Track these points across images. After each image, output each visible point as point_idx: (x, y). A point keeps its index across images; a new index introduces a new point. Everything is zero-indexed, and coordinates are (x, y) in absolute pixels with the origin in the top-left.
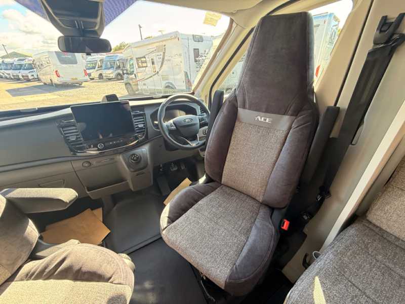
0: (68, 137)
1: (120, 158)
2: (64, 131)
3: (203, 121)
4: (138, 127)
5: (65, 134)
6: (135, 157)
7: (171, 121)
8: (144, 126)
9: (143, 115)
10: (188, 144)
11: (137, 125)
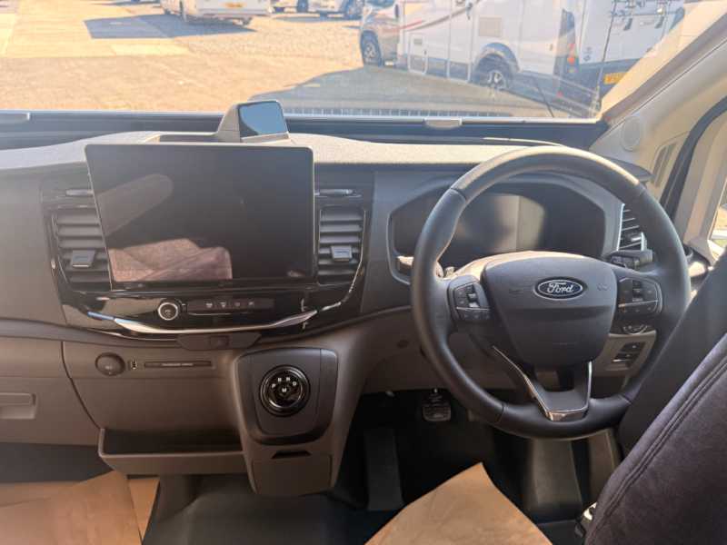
0: (70, 250)
1: (232, 368)
2: (60, 226)
3: (638, 302)
4: (329, 256)
5: (63, 238)
6: (284, 384)
7: (474, 270)
8: (356, 256)
9: (362, 209)
10: (530, 400)
11: (328, 246)
